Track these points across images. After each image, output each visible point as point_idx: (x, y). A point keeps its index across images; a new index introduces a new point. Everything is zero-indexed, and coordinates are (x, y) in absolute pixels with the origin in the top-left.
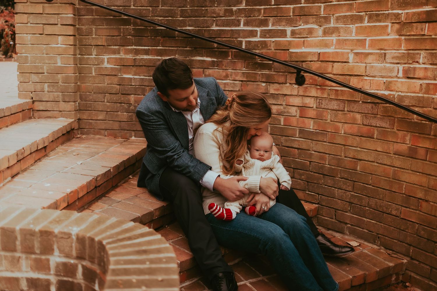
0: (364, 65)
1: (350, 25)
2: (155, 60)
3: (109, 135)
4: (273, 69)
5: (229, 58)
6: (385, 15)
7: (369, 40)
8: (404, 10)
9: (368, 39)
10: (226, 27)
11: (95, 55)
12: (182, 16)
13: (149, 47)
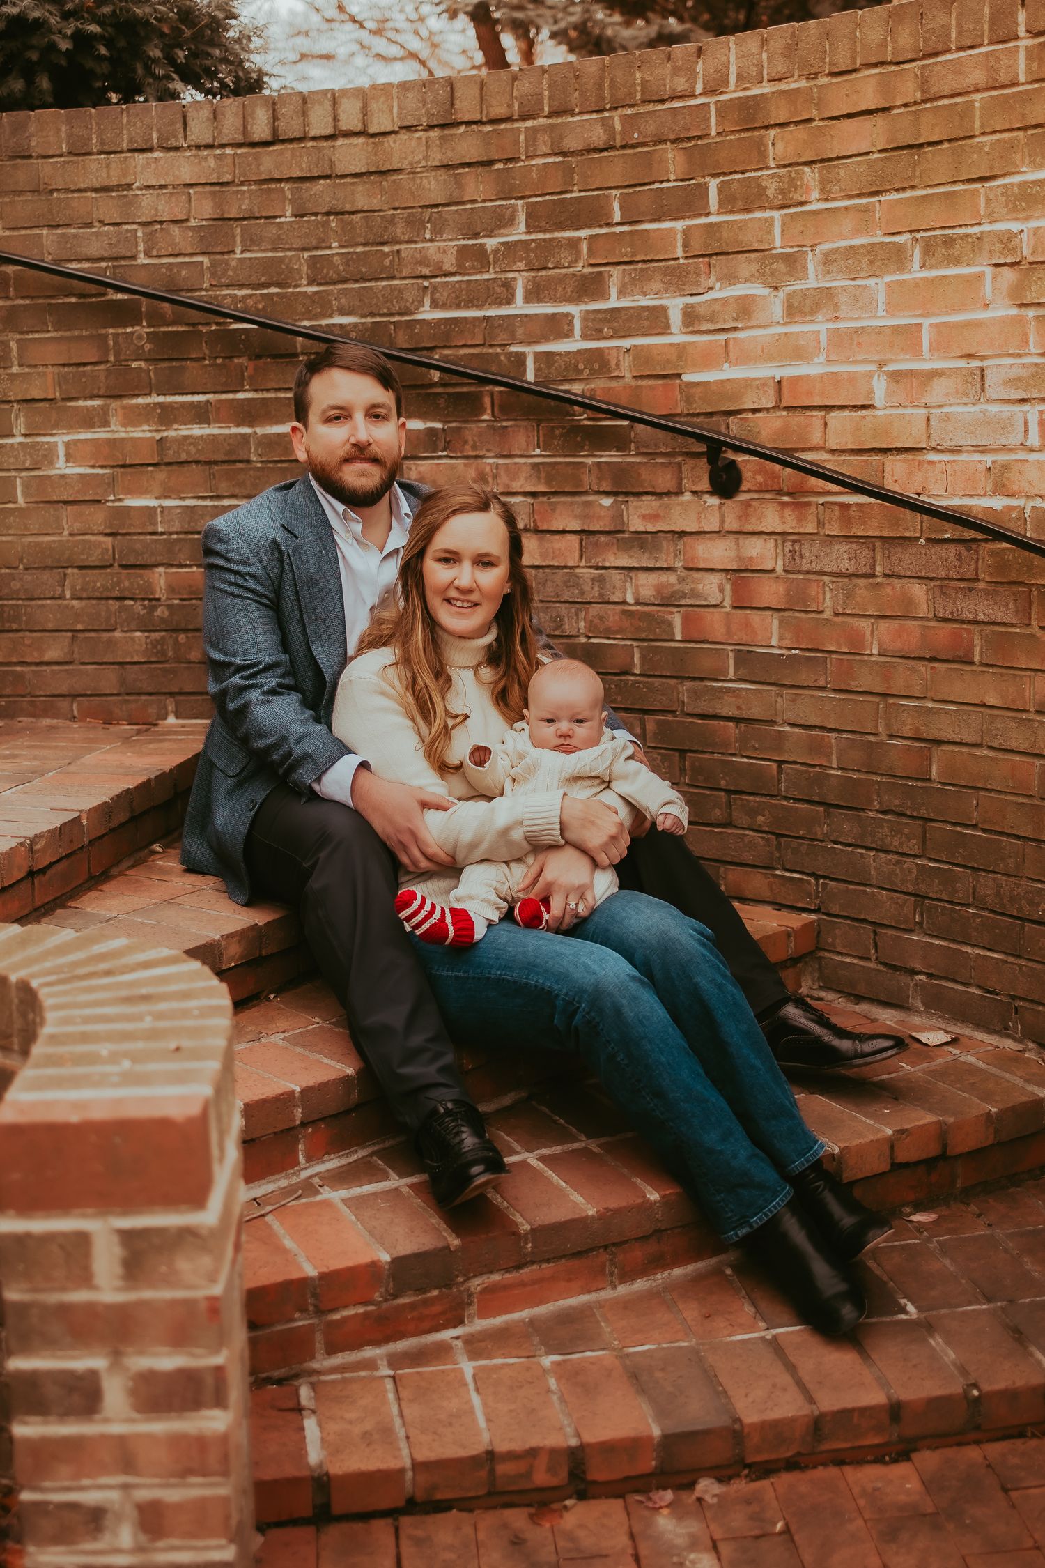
0: (923, 412)
1: (867, 278)
2: (231, 441)
3: (86, 714)
4: (633, 444)
5: (486, 417)
6: (970, 240)
7: (930, 325)
8: (1027, 219)
9: (927, 322)
10: (467, 307)
11: (22, 435)
12: (314, 281)
13: (210, 397)
